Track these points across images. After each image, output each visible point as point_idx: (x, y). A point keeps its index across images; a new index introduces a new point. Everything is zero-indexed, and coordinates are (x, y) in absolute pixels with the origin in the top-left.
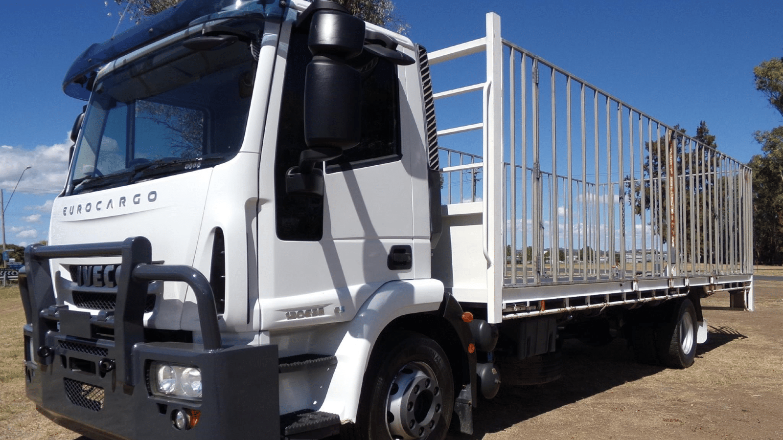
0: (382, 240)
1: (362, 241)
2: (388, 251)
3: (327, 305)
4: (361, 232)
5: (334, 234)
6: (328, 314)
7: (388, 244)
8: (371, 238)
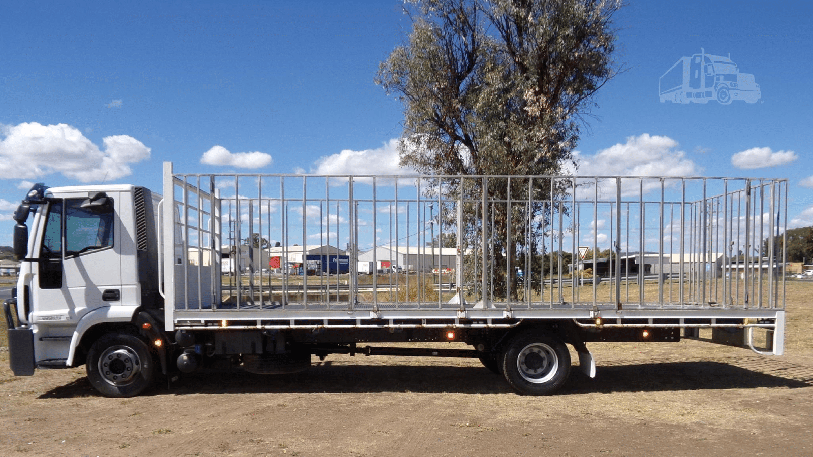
0: (98, 287)
1: (84, 288)
2: (102, 292)
3: (62, 316)
4: (83, 283)
5: (68, 285)
6: (63, 319)
7: (102, 289)
8: (90, 287)
